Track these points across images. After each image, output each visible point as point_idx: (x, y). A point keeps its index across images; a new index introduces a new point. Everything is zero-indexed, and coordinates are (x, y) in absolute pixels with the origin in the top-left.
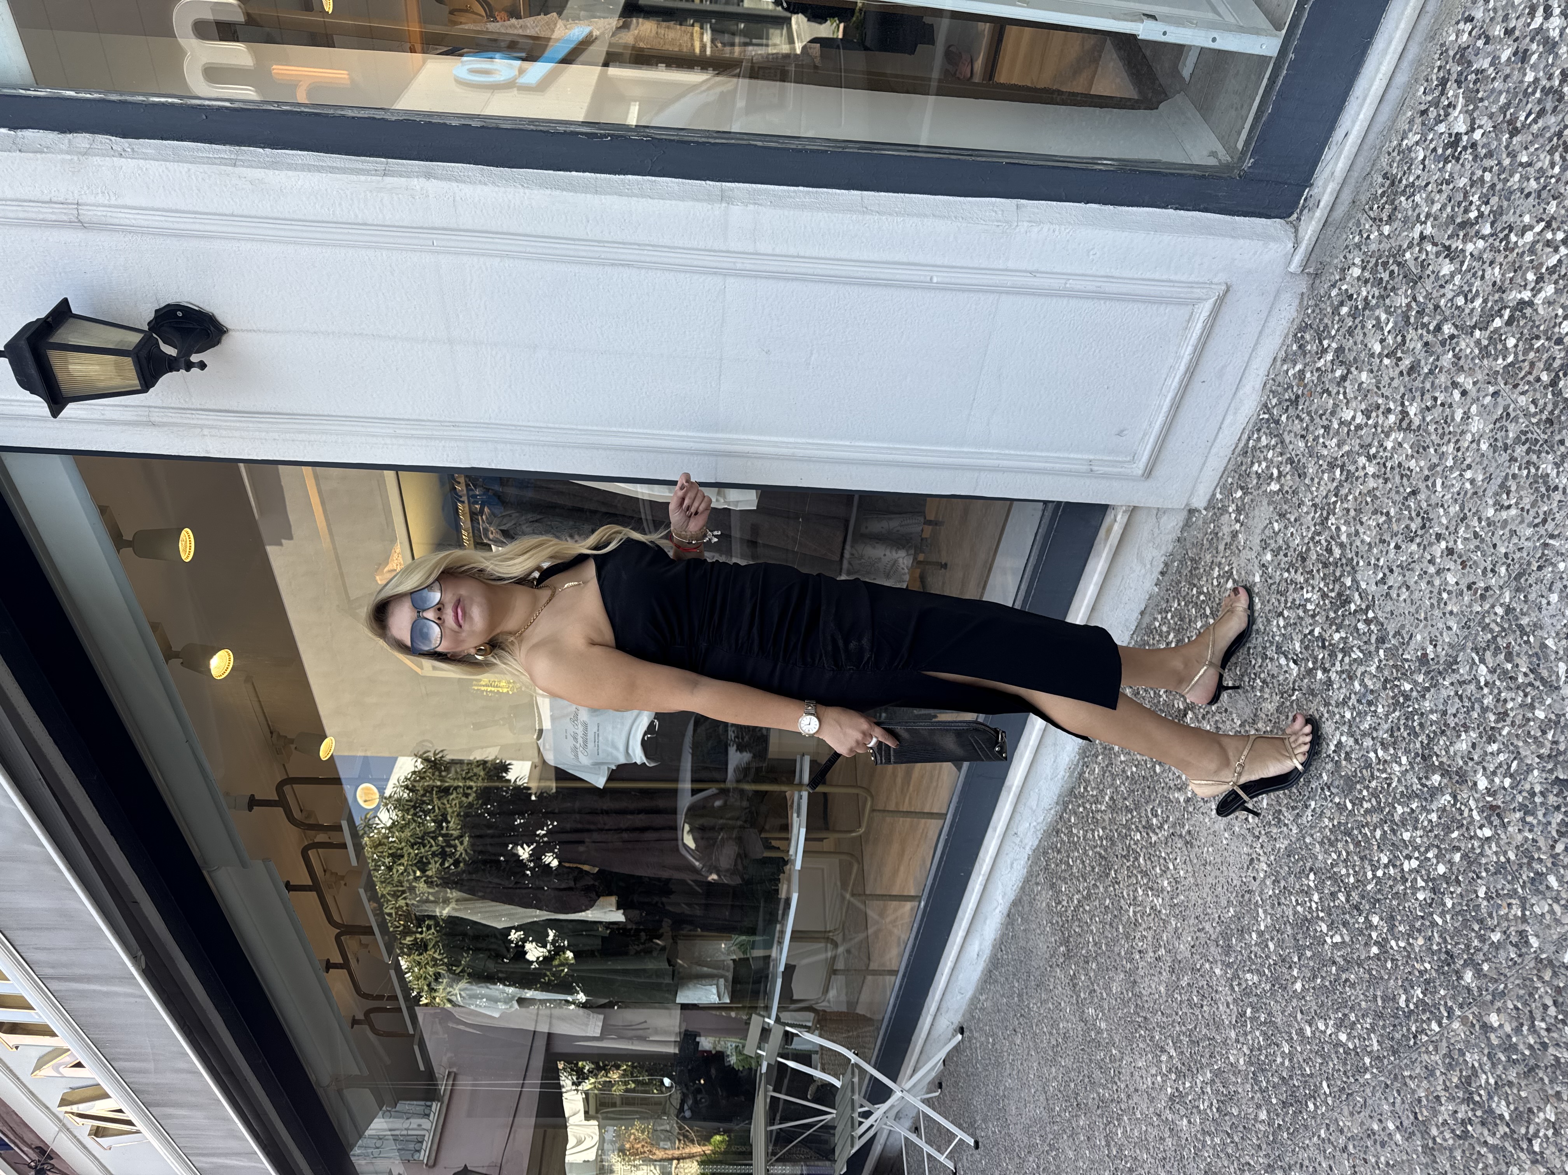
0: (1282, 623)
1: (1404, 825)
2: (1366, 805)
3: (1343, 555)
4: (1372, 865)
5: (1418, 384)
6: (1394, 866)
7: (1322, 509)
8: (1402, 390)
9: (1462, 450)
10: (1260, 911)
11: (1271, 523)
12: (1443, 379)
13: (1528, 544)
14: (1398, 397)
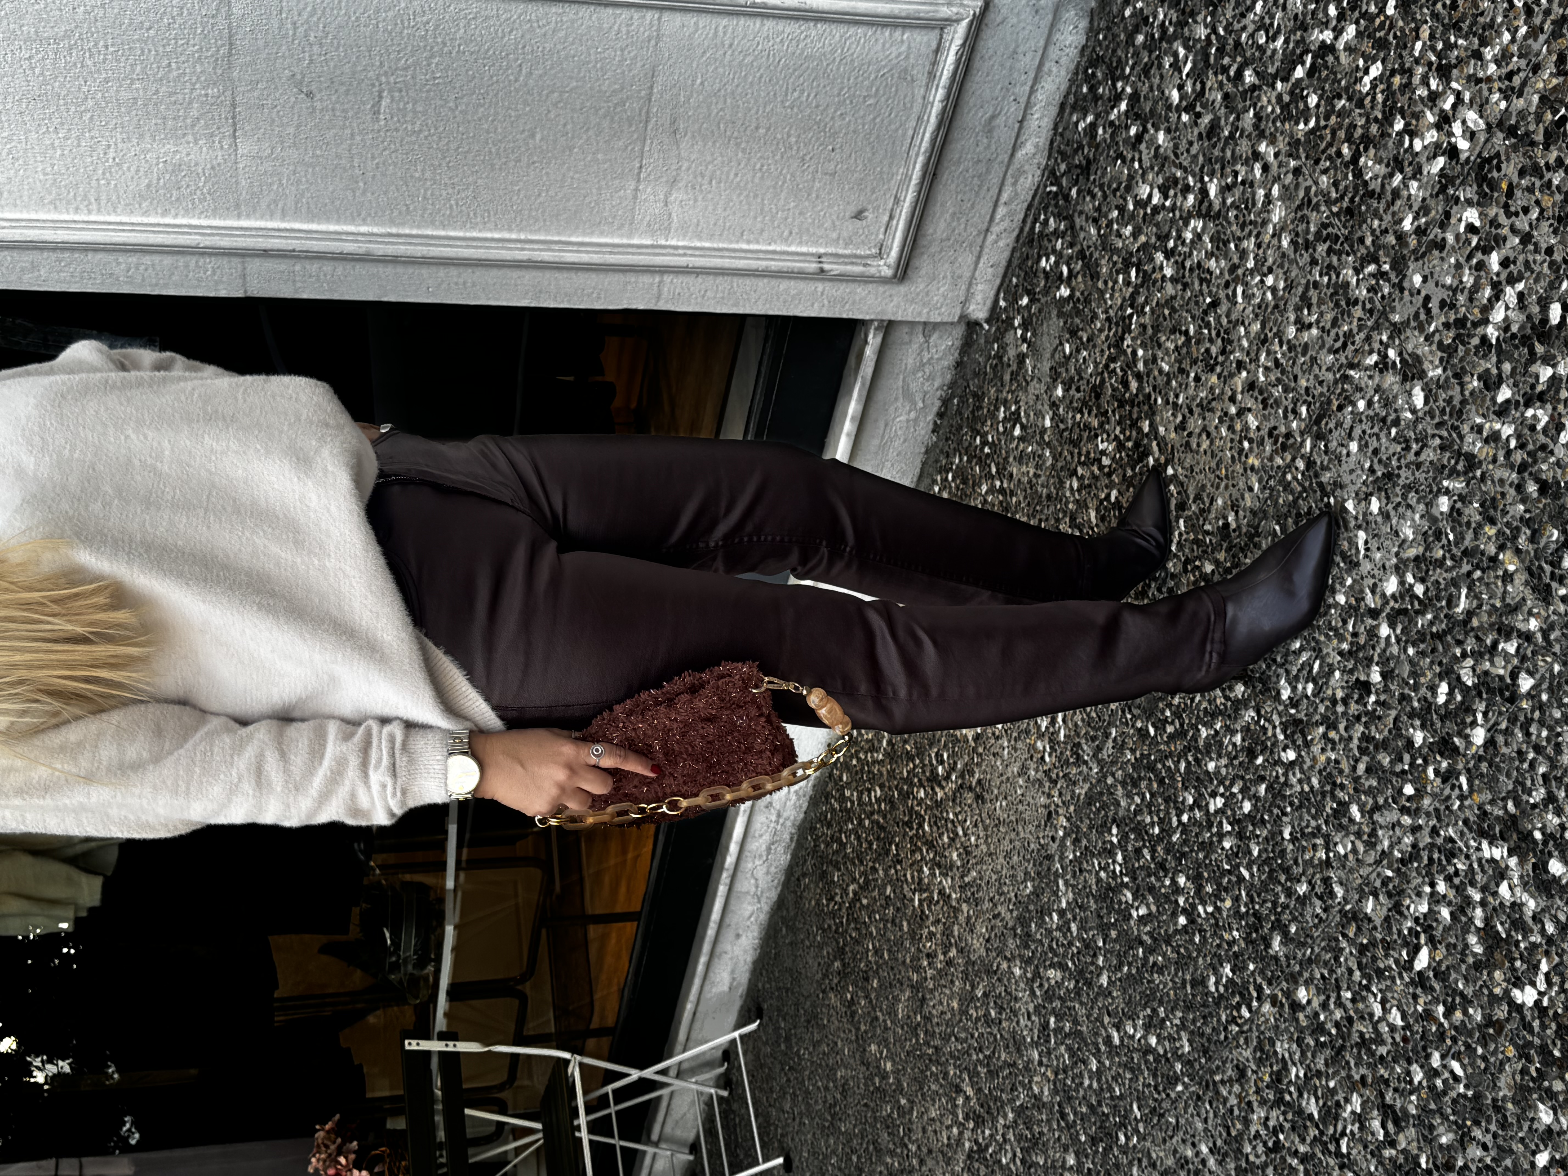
0: (1075, 485)
1: (1208, 753)
2: (1170, 729)
3: (1140, 389)
4: (1177, 808)
5: (1217, 152)
6: (1200, 808)
7: (1117, 324)
8: (1201, 158)
9: (1264, 246)
10: (1061, 882)
11: (1061, 344)
12: (1244, 147)
13: (1330, 376)
14: (1197, 169)
